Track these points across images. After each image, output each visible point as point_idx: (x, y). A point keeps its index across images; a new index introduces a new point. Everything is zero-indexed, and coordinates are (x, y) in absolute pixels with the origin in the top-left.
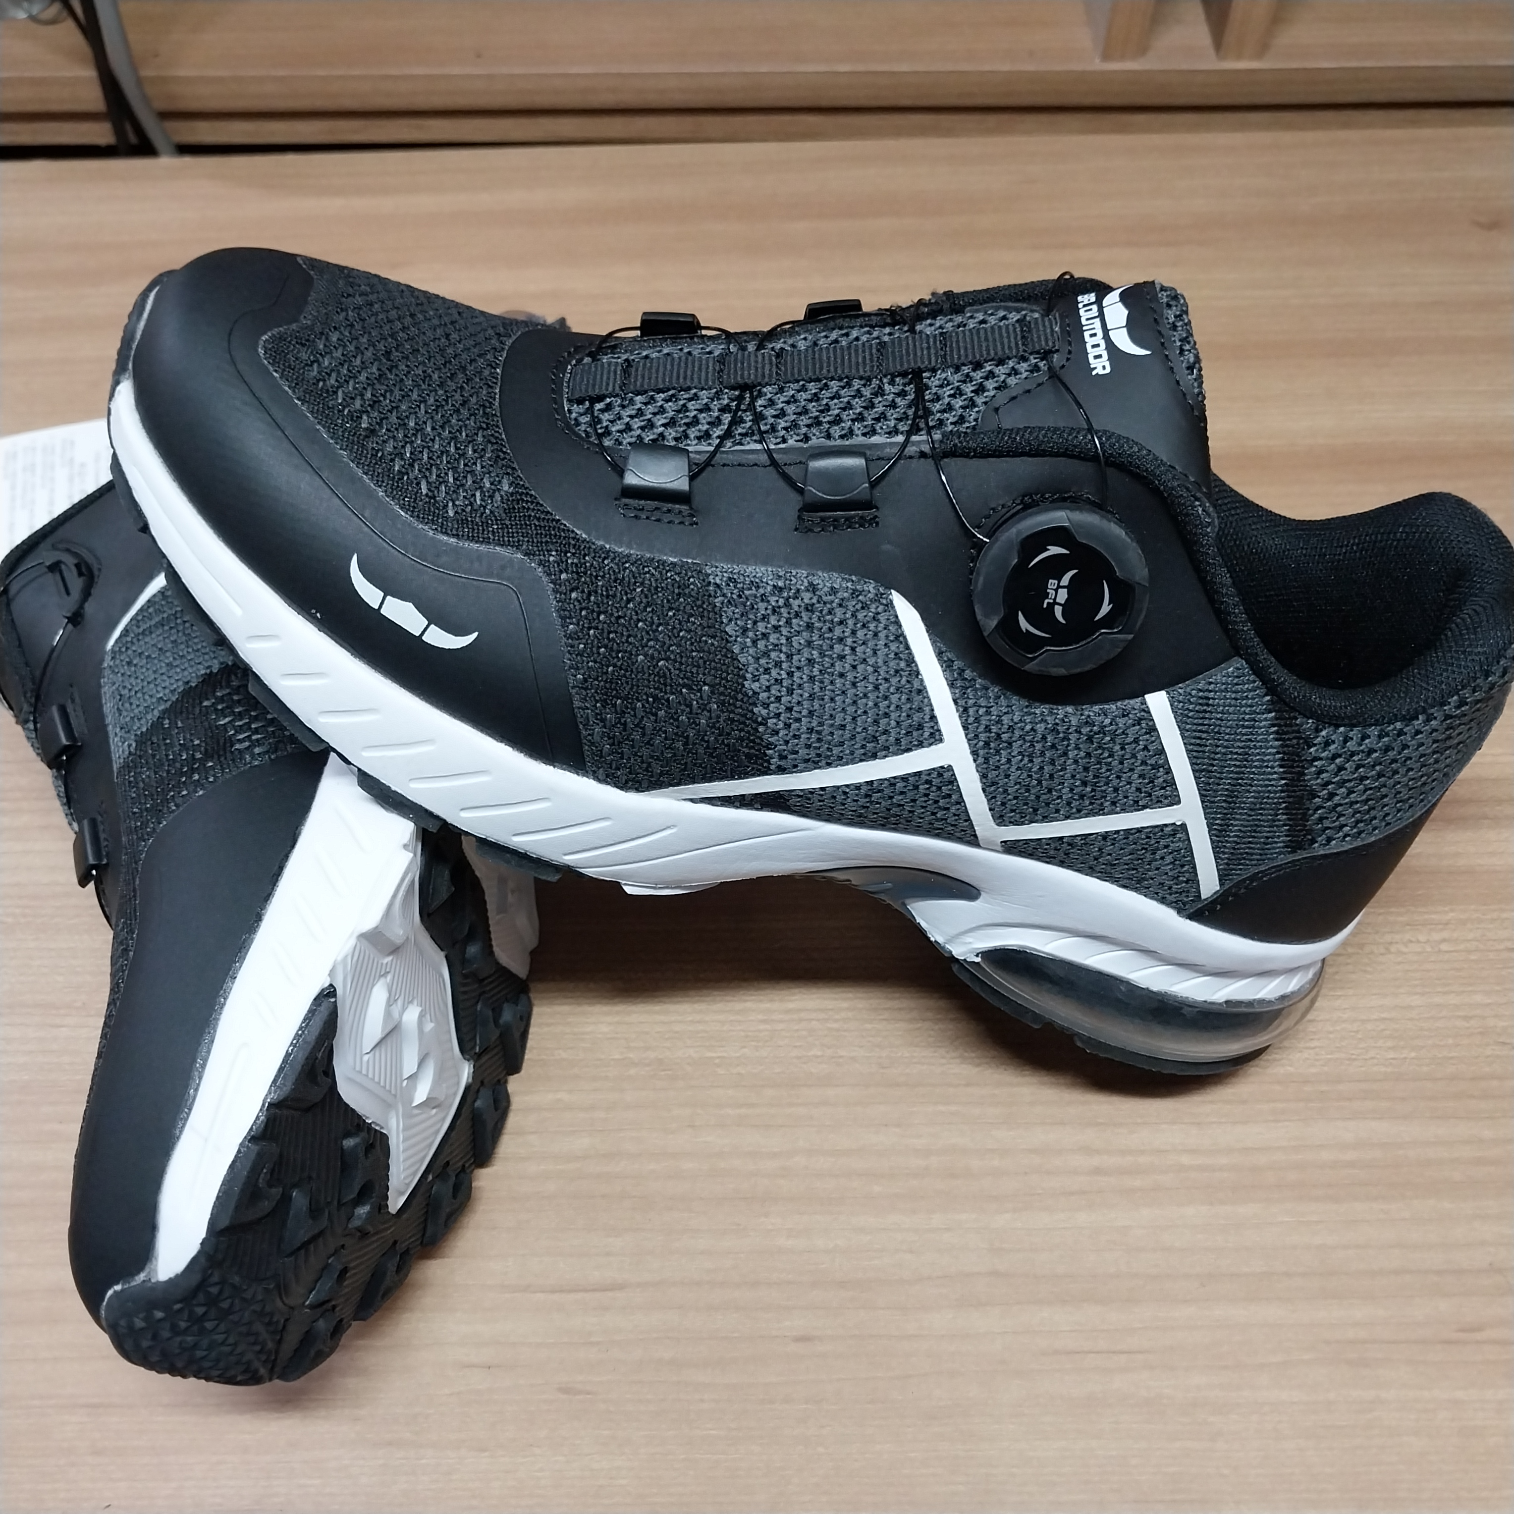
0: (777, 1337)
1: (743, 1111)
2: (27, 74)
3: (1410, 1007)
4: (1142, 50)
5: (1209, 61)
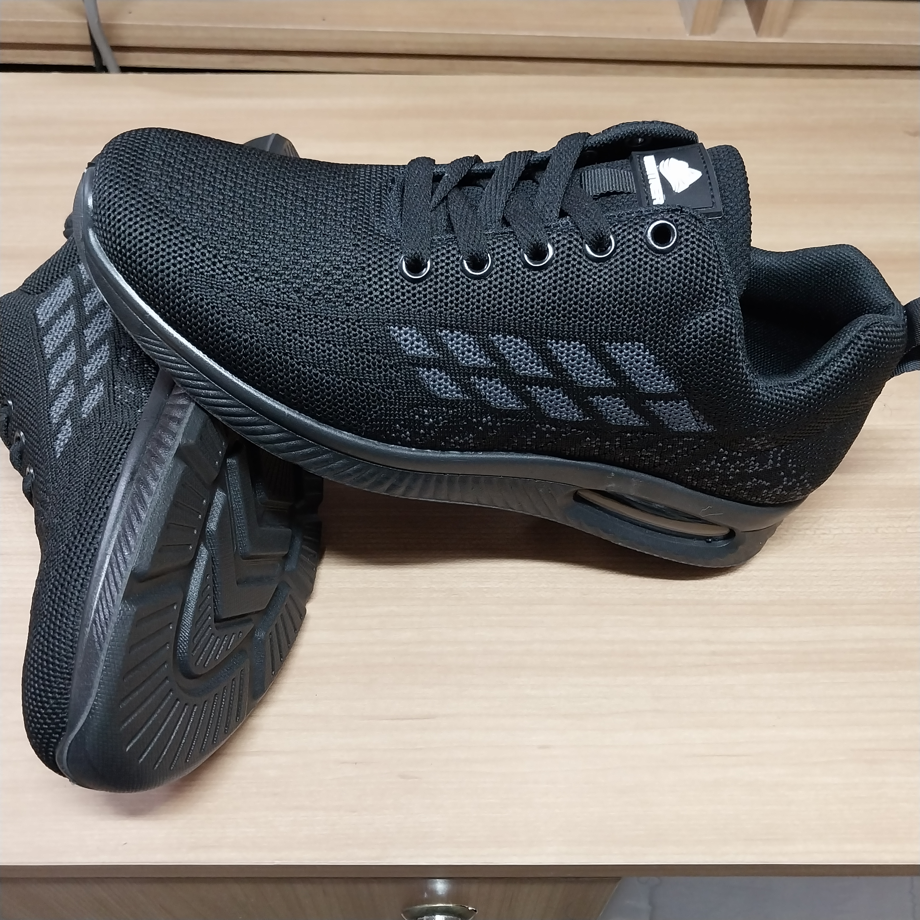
0: (528, 746)
1: (502, 618)
3: (890, 564)
4: (713, 30)
5: (752, 37)
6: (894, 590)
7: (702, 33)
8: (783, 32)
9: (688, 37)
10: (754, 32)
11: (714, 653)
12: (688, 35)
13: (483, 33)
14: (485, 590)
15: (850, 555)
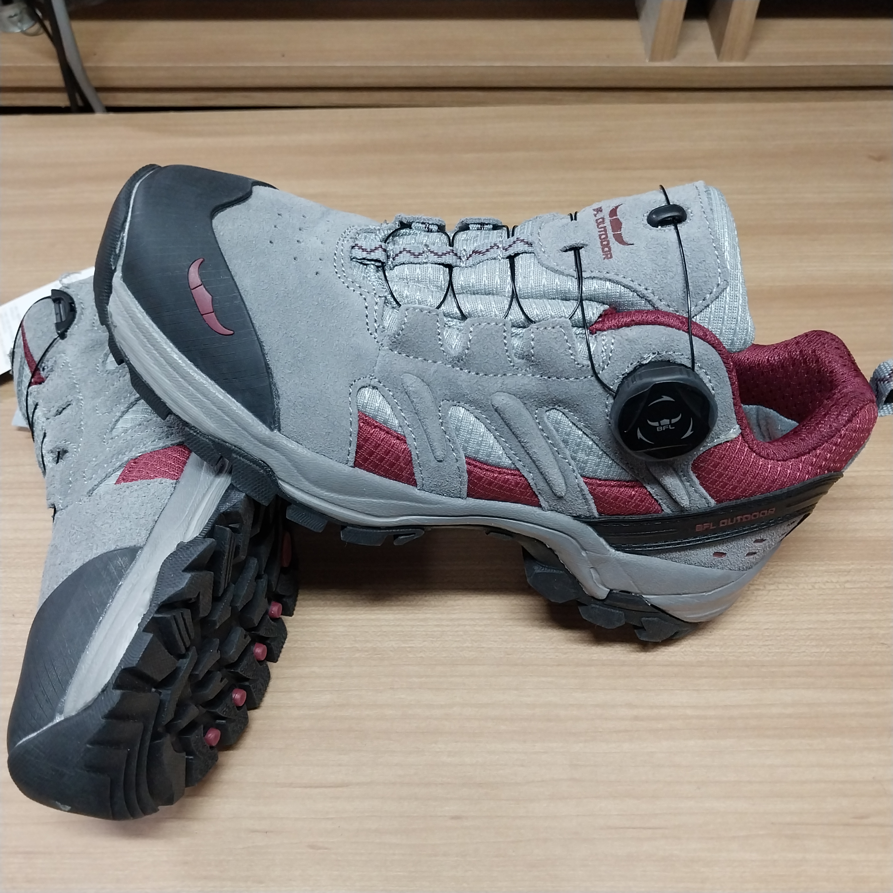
0: (440, 816)
1: (423, 679)
2: (19, 65)
3: (826, 622)
4: (674, 55)
5: (713, 62)
6: (828, 650)
7: (662, 60)
8: (745, 55)
9: (647, 63)
10: (715, 56)
11: (636, 718)
12: (647, 61)
13: (441, 64)
14: (408, 649)
15: (784, 613)
